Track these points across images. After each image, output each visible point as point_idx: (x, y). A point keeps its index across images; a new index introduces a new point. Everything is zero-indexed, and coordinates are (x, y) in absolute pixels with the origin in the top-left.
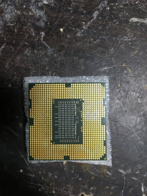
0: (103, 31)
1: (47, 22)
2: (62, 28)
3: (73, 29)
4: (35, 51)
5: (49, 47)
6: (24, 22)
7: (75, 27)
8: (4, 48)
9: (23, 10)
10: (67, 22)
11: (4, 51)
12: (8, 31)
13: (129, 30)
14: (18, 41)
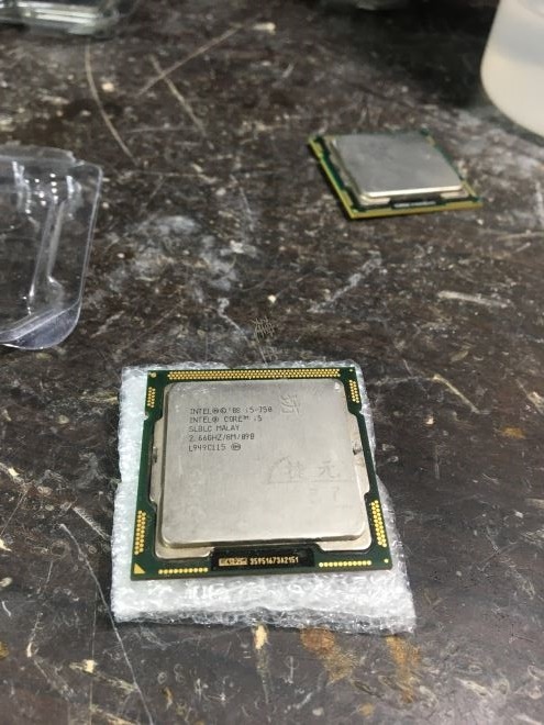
0: (374, 309)
1: (238, 283)
2: (274, 296)
4: (199, 332)
5: (237, 327)
6: (182, 277)
7: (304, 297)
8: (117, 320)
9: (183, 257)
10: (287, 286)
11: (115, 324)
12: (137, 289)
13: (439, 311)
14: (159, 309)
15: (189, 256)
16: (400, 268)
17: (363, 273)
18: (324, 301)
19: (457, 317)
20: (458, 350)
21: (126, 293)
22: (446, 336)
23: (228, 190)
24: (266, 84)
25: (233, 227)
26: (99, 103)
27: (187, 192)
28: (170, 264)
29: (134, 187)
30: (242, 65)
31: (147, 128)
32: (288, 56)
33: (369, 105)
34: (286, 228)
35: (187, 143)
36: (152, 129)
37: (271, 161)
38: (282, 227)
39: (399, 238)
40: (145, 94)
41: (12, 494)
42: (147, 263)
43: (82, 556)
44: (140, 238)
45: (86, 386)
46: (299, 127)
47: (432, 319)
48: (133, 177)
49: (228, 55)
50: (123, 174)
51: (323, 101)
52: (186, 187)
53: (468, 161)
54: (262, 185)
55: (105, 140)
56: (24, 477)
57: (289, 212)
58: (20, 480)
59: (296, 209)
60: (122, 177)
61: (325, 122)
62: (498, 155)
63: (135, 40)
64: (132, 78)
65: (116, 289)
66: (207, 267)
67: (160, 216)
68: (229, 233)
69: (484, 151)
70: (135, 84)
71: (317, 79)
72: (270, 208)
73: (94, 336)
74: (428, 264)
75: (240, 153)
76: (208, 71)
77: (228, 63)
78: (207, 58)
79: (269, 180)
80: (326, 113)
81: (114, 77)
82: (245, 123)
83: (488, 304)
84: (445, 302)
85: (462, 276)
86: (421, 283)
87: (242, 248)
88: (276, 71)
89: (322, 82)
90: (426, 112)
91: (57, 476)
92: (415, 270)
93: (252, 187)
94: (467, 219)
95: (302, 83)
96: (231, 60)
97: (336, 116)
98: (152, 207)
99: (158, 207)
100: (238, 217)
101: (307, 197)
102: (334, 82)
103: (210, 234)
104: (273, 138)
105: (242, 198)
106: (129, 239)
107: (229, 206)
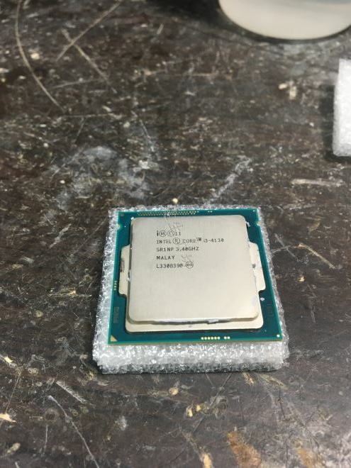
1: (149, 192)
3: (196, 198)
6: (109, 193)
7: (198, 196)
8: (67, 231)
9: (107, 177)
10: (184, 189)
11: (66, 235)
12: (78, 206)
13: (294, 195)
14: (96, 219)
15: (112, 175)
16: (262, 166)
17: (236, 173)
18: (213, 197)
19: (308, 198)
20: (312, 222)
21: (70, 210)
22: (302, 213)
23: (132, 122)
24: (146, 41)
25: (139, 150)
26: (31, 69)
27: (103, 128)
28: (98, 184)
29: (64, 128)
30: (127, 28)
31: (67, 84)
32: (158, 18)
33: (221, 48)
34: (177, 145)
35: (98, 91)
36: (71, 83)
37: (158, 97)
38: (174, 145)
39: (258, 144)
40: (62, 58)
41: (10, 377)
42: (82, 185)
43: (68, 419)
44: (74, 167)
45: (51, 285)
46: (175, 70)
47: (290, 201)
48: (63, 121)
49: (116, 22)
50: (55, 120)
51: (188, 48)
52: (101, 124)
53: (295, 81)
54: (155, 116)
55: (39, 96)
56: (17, 363)
57: (177, 134)
58: (14, 365)
59: (182, 131)
60: (54, 123)
61: (192, 63)
62: (315, 74)
63: (50, 19)
64: (52, 48)
65: (63, 208)
66: (125, 183)
67: (86, 148)
68: (137, 155)
69: (306, 72)
70: (54, 52)
71: (181, 32)
72: (164, 132)
73: (51, 246)
74: (281, 160)
75: (136, 93)
76: (104, 35)
77: (117, 29)
78: (102, 27)
79: (159, 112)
80: (192, 58)
81: (37, 49)
82: (136, 71)
83: (328, 185)
84: (297, 187)
85: (306, 166)
86: (278, 175)
87: (148, 165)
88: (152, 30)
89: (186, 35)
90: (261, 48)
91: (41, 359)
92: (272, 166)
93: (148, 118)
94: (302, 123)
95: (171, 37)
96: (119, 26)
97: (199, 59)
98: (79, 142)
99: (84, 142)
100: (142, 142)
101: (188, 121)
102: (194, 33)
103: (124, 157)
104: (157, 80)
105: (142, 127)
106: (66, 169)
107: (134, 135)
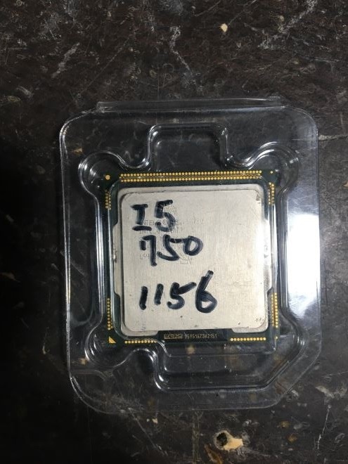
0: (325, 45)
2: (227, 24)
